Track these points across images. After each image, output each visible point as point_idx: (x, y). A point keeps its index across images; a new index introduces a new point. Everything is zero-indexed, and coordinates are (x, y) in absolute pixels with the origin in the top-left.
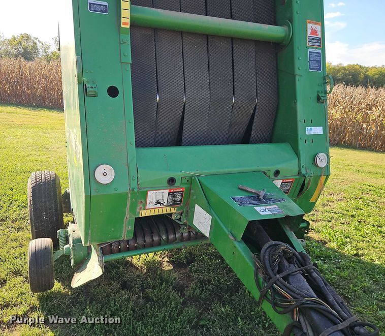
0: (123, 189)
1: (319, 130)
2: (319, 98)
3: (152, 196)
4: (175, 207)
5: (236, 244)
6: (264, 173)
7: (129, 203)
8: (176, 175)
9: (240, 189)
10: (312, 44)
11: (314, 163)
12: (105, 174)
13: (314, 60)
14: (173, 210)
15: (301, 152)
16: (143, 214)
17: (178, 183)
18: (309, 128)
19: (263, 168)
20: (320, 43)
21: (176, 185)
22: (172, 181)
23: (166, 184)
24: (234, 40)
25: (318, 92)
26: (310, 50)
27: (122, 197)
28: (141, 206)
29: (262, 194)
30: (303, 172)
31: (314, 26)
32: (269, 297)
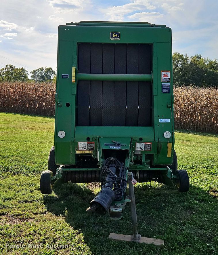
0: (69, 140)
1: (168, 121)
2: (167, 106)
3: (81, 145)
4: (92, 151)
6: (131, 138)
7: (71, 147)
8: (90, 136)
10: (164, 81)
12: (62, 134)
13: (165, 88)
14: (91, 152)
15: (155, 130)
16: (78, 152)
17: (91, 140)
18: (161, 119)
19: (133, 136)
20: (169, 80)
21: (90, 141)
22: (88, 139)
23: (86, 140)
25: (167, 103)
26: (162, 84)
28: (76, 149)
29: (118, 143)
31: (165, 73)
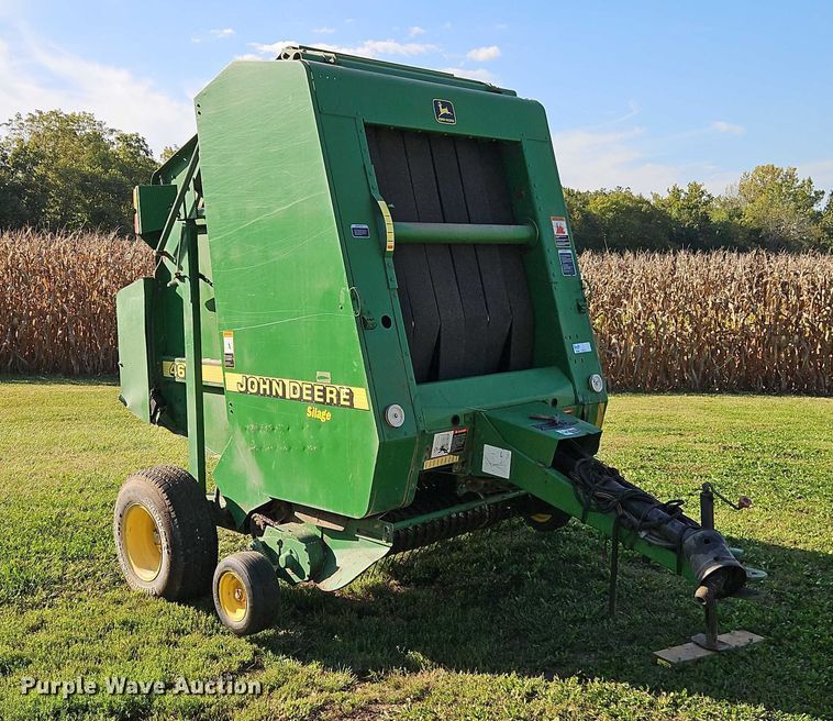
0: (412, 433)
1: (586, 347)
2: (579, 308)
3: (438, 440)
4: (457, 455)
5: (547, 470)
6: (544, 401)
7: (416, 451)
8: (459, 412)
9: (531, 418)
10: (560, 243)
11: (590, 387)
12: (396, 416)
13: (566, 263)
14: (456, 458)
15: (574, 375)
16: (428, 465)
17: (462, 423)
18: (576, 345)
19: (540, 397)
20: (568, 242)
22: (455, 420)
23: (451, 423)
24: (476, 246)
26: (560, 252)
27: (410, 443)
28: (427, 454)
29: (558, 419)
30: (581, 400)
31: (559, 222)
32: (594, 507)
